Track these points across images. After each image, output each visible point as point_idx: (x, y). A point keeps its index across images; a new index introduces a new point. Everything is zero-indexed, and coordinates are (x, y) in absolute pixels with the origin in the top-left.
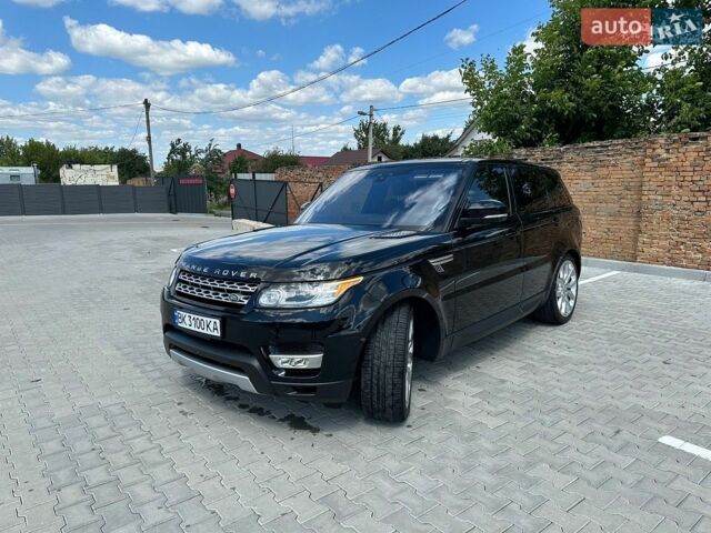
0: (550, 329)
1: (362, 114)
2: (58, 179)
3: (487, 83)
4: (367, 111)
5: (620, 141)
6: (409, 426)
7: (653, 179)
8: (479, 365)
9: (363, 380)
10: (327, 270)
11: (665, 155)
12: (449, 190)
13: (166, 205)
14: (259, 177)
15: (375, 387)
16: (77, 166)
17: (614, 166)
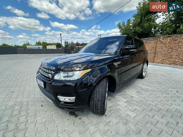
0: (141, 80)
1: (98, 35)
2: (46, 48)
3: (123, 27)
4: (99, 35)
5: (152, 38)
6: (106, 116)
7: (159, 46)
8: (125, 91)
9: (90, 104)
10: (80, 66)
11: (162, 40)
12: (117, 46)
13: (64, 52)
14: (79, 47)
15: (95, 107)
16: (49, 46)
17: (150, 43)
